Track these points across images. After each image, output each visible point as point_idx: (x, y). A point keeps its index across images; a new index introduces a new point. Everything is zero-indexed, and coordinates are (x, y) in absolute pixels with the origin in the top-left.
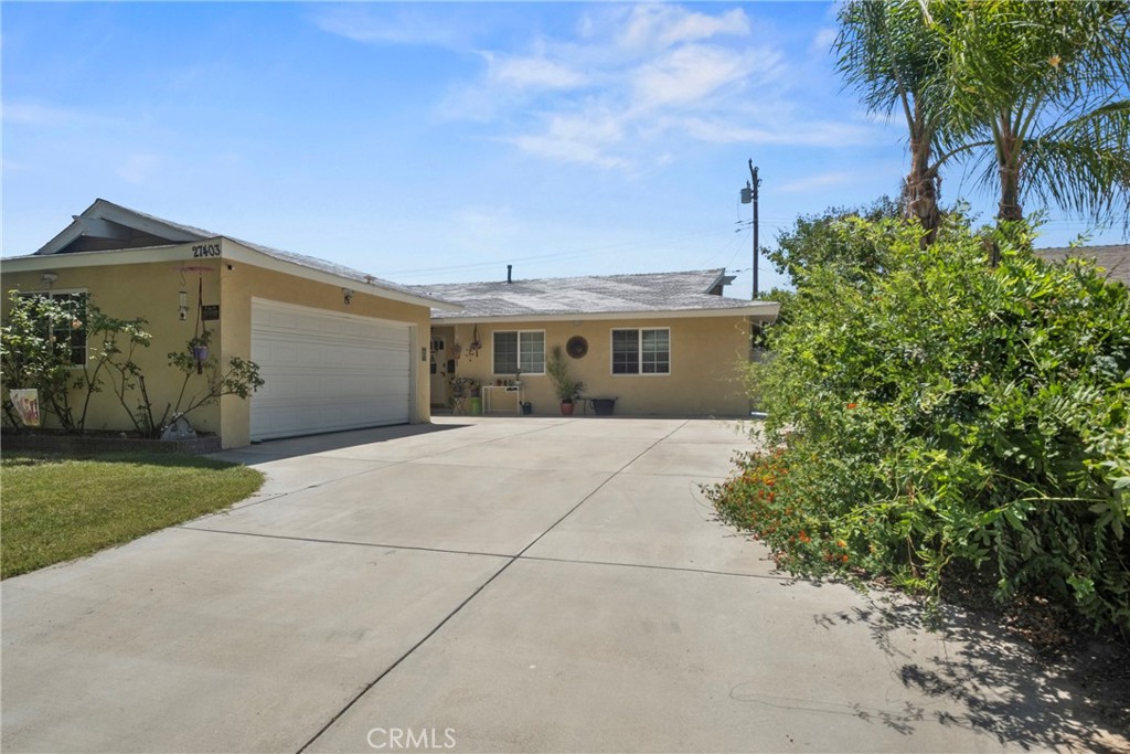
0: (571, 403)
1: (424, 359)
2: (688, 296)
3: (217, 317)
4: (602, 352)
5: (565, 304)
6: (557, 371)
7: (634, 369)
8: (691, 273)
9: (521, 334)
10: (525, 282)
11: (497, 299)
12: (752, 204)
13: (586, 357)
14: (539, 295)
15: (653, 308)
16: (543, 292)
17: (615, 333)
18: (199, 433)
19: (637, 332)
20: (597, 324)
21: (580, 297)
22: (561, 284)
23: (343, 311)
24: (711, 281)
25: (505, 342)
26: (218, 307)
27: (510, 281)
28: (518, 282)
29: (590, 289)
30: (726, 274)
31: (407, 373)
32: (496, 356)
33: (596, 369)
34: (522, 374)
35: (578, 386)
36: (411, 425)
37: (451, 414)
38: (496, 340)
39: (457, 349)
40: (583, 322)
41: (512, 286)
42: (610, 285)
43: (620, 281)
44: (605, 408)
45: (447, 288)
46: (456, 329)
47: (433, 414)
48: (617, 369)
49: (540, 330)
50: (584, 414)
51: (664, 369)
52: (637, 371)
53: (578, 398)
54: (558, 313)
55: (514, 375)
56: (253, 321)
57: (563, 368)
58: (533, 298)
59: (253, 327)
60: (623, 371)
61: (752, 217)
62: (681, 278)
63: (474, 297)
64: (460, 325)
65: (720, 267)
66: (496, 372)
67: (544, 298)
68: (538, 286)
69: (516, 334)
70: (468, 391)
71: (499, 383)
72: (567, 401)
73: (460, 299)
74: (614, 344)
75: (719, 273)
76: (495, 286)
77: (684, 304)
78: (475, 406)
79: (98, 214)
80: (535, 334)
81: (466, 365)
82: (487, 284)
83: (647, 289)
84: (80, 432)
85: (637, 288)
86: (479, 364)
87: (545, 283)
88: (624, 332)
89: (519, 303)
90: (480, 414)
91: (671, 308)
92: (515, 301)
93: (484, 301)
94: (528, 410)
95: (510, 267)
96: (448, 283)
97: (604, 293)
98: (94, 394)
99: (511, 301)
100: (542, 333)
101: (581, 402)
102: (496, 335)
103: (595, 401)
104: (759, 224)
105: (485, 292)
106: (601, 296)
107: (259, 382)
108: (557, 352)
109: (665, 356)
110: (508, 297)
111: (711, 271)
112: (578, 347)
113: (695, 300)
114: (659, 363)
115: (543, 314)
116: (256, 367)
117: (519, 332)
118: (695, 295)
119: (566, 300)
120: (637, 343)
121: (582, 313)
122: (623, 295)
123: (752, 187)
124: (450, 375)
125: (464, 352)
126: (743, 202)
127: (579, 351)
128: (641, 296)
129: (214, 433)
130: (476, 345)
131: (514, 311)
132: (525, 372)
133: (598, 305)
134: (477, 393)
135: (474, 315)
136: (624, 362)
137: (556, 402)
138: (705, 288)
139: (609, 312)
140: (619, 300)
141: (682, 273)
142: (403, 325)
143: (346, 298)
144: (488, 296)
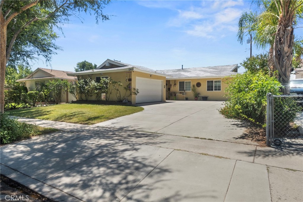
0: (197, 97)
1: (165, 88)
2: (226, 72)
3: (131, 81)
4: (204, 86)
5: (196, 75)
6: (194, 90)
7: (212, 90)
8: (228, 66)
9: (186, 82)
10: (186, 69)
11: (180, 74)
12: (250, 44)
13: (201, 87)
14: (190, 73)
15: (217, 75)
16: (191, 72)
17: (208, 81)
18: (128, 101)
19: (213, 81)
20: (203, 80)
21: (200, 73)
22: (195, 69)
23: (150, 78)
24: (233, 68)
25: (182, 84)
26: (131, 79)
27: (182, 69)
28: (184, 69)
29: (202, 71)
30: (238, 66)
31: (161, 91)
32: (180, 87)
33: (203, 90)
34: (186, 91)
35: (199, 94)
36: (162, 102)
37: (169, 100)
38: (180, 83)
39: (171, 85)
40: (200, 79)
41: (183, 70)
42: (207, 69)
43: (210, 68)
44: (205, 99)
45: (168, 71)
46: (171, 81)
47: (166, 100)
48: (208, 90)
49: (190, 81)
50: (200, 100)
51: (220, 90)
52: (213, 90)
53: (199, 96)
54: (194, 77)
55: (184, 91)
56: (136, 81)
57: (195, 90)
58: (188, 73)
59: (136, 82)
60: (210, 90)
61: (250, 47)
62: (225, 67)
63: (174, 73)
64: (172, 80)
65: (237, 64)
66: (180, 90)
67: (191, 73)
68: (189, 70)
69: (184, 82)
70: (173, 95)
71: (180, 93)
72: (196, 97)
73: (170, 74)
74: (207, 84)
75: (236, 65)
76: (179, 70)
77: (225, 74)
78: (175, 98)
79: (108, 62)
80: (189, 82)
81: (173, 89)
82: (177, 70)
83: (216, 70)
84: (108, 101)
85: (214, 70)
86: (176, 89)
87: (191, 69)
88: (210, 81)
89: (185, 75)
90: (176, 100)
91: (222, 75)
92: (184, 74)
93: (177, 74)
94: (187, 99)
95: (182, 65)
96: (168, 69)
97: (206, 72)
98: (111, 94)
99: (183, 74)
100: (190, 82)
101: (199, 97)
102: (180, 82)
103: (203, 97)
104: (252, 49)
105: (177, 72)
106: (205, 72)
107: (138, 92)
108: (194, 86)
109: (220, 87)
110: (182, 73)
111: (234, 65)
112: (199, 85)
113: (228, 73)
114: (218, 88)
115: (191, 77)
116: (138, 90)
117: (185, 81)
118: (228, 72)
119: (196, 74)
120: (213, 84)
121: (200, 77)
122: (210, 72)
123: (250, 39)
124: (169, 91)
125: (172, 86)
126: (247, 43)
127: (199, 86)
128: (214, 72)
129: (130, 102)
130: (175, 84)
131: (184, 77)
132: (186, 90)
133: (204, 75)
134: (175, 95)
135: (175, 78)
136: (210, 88)
137: (194, 97)
138: (231, 70)
139: (206, 77)
140: (209, 73)
141: (226, 66)
142: (160, 81)
143: (151, 76)
144: (177, 73)
